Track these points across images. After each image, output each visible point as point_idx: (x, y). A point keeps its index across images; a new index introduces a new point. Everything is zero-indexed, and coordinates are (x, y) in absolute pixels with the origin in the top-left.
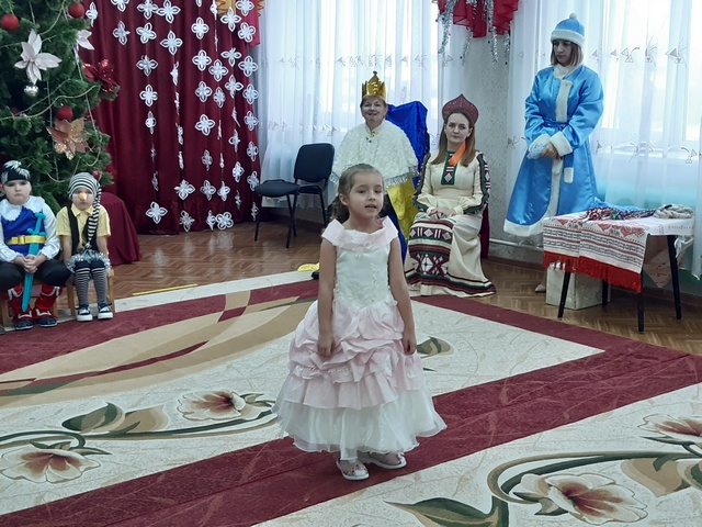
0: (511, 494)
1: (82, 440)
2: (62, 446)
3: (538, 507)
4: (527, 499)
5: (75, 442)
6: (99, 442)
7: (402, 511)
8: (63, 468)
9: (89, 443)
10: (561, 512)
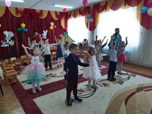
0: (97, 84)
1: (48, 77)
2: (45, 78)
3: (100, 85)
4: (98, 85)
5: (47, 78)
6: (50, 78)
7: (84, 86)
8: (46, 81)
9: (48, 78)
10: (103, 86)
